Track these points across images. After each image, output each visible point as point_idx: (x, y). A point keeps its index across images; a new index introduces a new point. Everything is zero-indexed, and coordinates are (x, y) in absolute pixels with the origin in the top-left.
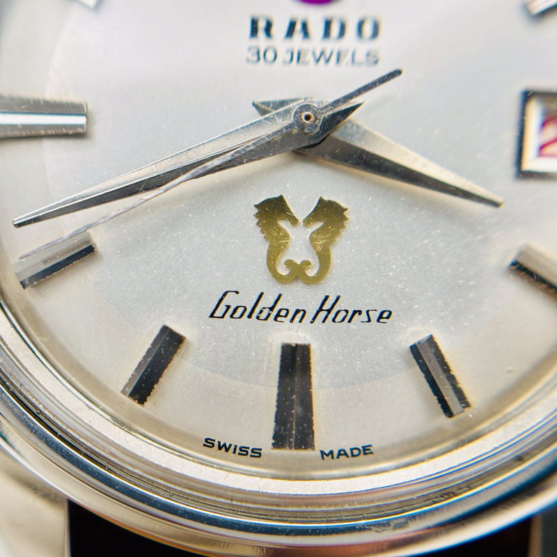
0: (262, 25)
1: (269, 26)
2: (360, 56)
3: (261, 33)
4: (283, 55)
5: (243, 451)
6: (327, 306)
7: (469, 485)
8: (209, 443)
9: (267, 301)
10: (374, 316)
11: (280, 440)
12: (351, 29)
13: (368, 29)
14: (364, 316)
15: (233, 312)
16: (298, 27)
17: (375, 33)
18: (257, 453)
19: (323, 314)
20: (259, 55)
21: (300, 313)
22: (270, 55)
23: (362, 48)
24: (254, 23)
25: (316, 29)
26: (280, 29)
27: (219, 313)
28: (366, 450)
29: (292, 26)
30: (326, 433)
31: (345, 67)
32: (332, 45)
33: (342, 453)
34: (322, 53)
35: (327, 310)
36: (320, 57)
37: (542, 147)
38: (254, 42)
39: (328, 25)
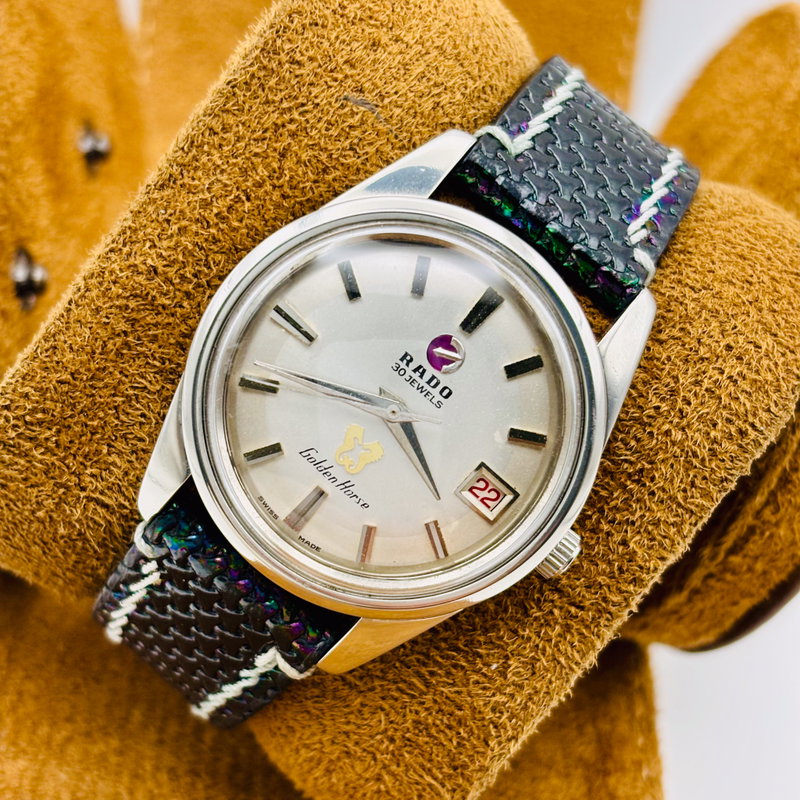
0: (408, 358)
1: (411, 360)
2: (435, 401)
3: (405, 361)
4: (407, 377)
5: (272, 512)
8: (261, 499)
9: (325, 465)
10: (361, 503)
11: (288, 520)
12: (440, 387)
13: (447, 391)
14: (357, 500)
15: (309, 458)
16: (421, 370)
17: (446, 397)
18: (276, 517)
19: (343, 487)
20: (398, 369)
21: (335, 479)
22: (402, 372)
23: (439, 398)
24: (406, 354)
25: (427, 377)
26: (413, 366)
27: (304, 454)
28: (318, 549)
29: (420, 367)
30: (309, 532)
31: (426, 400)
32: (427, 387)
33: (308, 543)
34: (422, 387)
35: (346, 486)
36: (421, 389)
37: (474, 487)
38: (400, 362)
39: (433, 377)
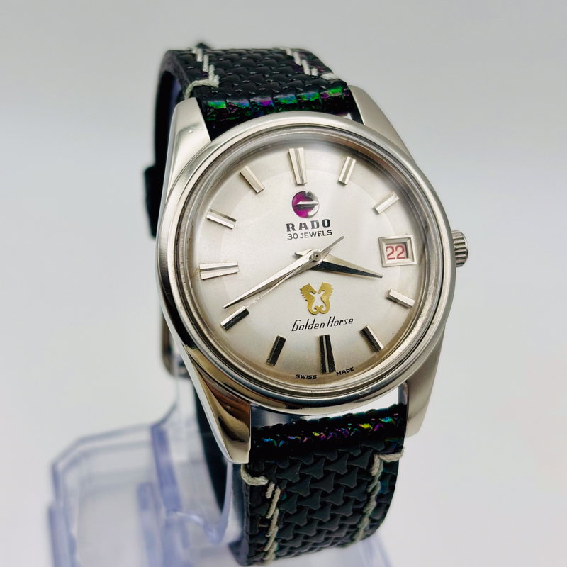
0: (291, 226)
1: (293, 225)
2: (326, 233)
3: (291, 229)
4: (300, 236)
5: (310, 377)
6: (331, 320)
7: (387, 373)
8: (298, 377)
9: (311, 322)
10: (347, 321)
11: (324, 370)
14: (344, 322)
15: (300, 328)
16: (303, 226)
17: (329, 225)
18: (315, 377)
19: (330, 324)
20: (291, 237)
21: (323, 324)
22: (295, 236)
23: (326, 230)
24: (288, 225)
25: (309, 225)
26: (297, 227)
27: (295, 329)
28: (352, 369)
29: (301, 224)
31: (321, 237)
32: (315, 230)
33: (344, 372)
34: (313, 233)
35: (331, 322)
36: (313, 234)
37: (388, 255)
38: (289, 233)
39: (312, 222)
